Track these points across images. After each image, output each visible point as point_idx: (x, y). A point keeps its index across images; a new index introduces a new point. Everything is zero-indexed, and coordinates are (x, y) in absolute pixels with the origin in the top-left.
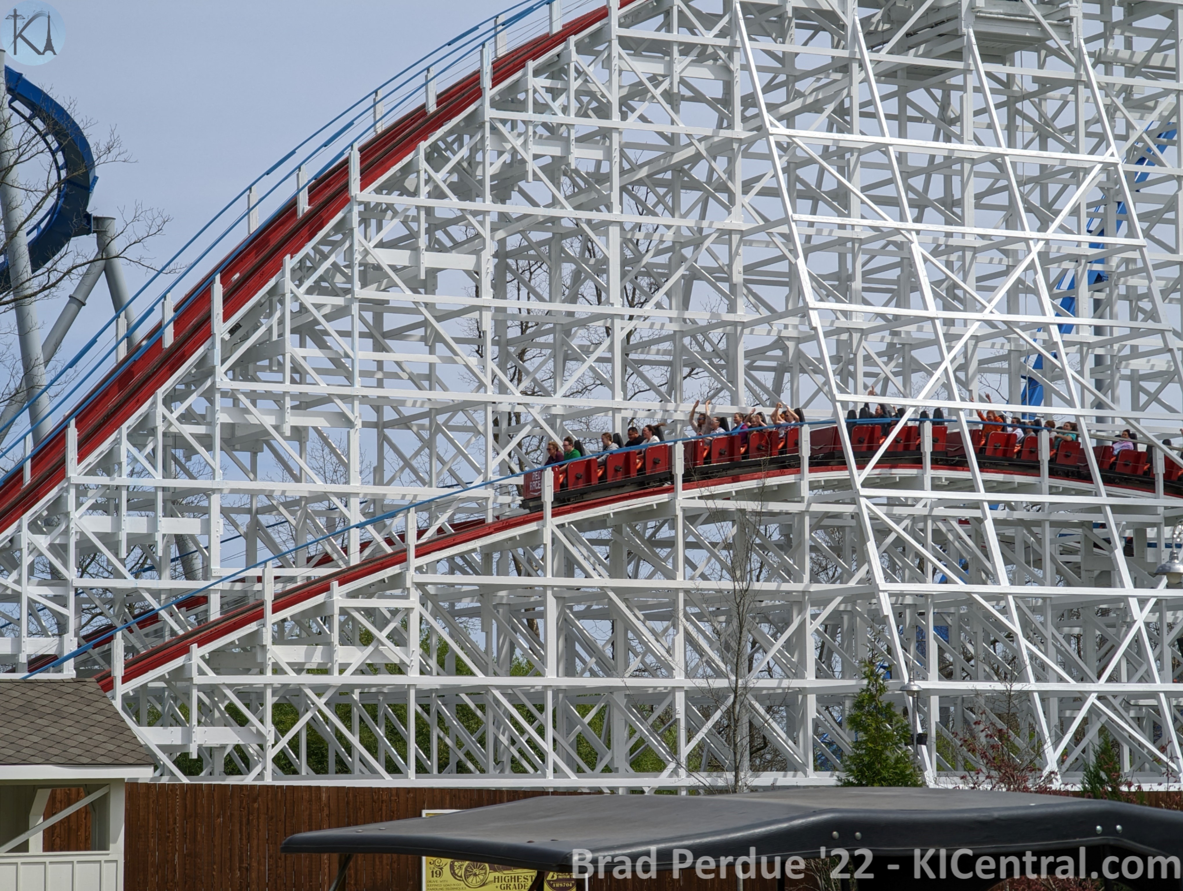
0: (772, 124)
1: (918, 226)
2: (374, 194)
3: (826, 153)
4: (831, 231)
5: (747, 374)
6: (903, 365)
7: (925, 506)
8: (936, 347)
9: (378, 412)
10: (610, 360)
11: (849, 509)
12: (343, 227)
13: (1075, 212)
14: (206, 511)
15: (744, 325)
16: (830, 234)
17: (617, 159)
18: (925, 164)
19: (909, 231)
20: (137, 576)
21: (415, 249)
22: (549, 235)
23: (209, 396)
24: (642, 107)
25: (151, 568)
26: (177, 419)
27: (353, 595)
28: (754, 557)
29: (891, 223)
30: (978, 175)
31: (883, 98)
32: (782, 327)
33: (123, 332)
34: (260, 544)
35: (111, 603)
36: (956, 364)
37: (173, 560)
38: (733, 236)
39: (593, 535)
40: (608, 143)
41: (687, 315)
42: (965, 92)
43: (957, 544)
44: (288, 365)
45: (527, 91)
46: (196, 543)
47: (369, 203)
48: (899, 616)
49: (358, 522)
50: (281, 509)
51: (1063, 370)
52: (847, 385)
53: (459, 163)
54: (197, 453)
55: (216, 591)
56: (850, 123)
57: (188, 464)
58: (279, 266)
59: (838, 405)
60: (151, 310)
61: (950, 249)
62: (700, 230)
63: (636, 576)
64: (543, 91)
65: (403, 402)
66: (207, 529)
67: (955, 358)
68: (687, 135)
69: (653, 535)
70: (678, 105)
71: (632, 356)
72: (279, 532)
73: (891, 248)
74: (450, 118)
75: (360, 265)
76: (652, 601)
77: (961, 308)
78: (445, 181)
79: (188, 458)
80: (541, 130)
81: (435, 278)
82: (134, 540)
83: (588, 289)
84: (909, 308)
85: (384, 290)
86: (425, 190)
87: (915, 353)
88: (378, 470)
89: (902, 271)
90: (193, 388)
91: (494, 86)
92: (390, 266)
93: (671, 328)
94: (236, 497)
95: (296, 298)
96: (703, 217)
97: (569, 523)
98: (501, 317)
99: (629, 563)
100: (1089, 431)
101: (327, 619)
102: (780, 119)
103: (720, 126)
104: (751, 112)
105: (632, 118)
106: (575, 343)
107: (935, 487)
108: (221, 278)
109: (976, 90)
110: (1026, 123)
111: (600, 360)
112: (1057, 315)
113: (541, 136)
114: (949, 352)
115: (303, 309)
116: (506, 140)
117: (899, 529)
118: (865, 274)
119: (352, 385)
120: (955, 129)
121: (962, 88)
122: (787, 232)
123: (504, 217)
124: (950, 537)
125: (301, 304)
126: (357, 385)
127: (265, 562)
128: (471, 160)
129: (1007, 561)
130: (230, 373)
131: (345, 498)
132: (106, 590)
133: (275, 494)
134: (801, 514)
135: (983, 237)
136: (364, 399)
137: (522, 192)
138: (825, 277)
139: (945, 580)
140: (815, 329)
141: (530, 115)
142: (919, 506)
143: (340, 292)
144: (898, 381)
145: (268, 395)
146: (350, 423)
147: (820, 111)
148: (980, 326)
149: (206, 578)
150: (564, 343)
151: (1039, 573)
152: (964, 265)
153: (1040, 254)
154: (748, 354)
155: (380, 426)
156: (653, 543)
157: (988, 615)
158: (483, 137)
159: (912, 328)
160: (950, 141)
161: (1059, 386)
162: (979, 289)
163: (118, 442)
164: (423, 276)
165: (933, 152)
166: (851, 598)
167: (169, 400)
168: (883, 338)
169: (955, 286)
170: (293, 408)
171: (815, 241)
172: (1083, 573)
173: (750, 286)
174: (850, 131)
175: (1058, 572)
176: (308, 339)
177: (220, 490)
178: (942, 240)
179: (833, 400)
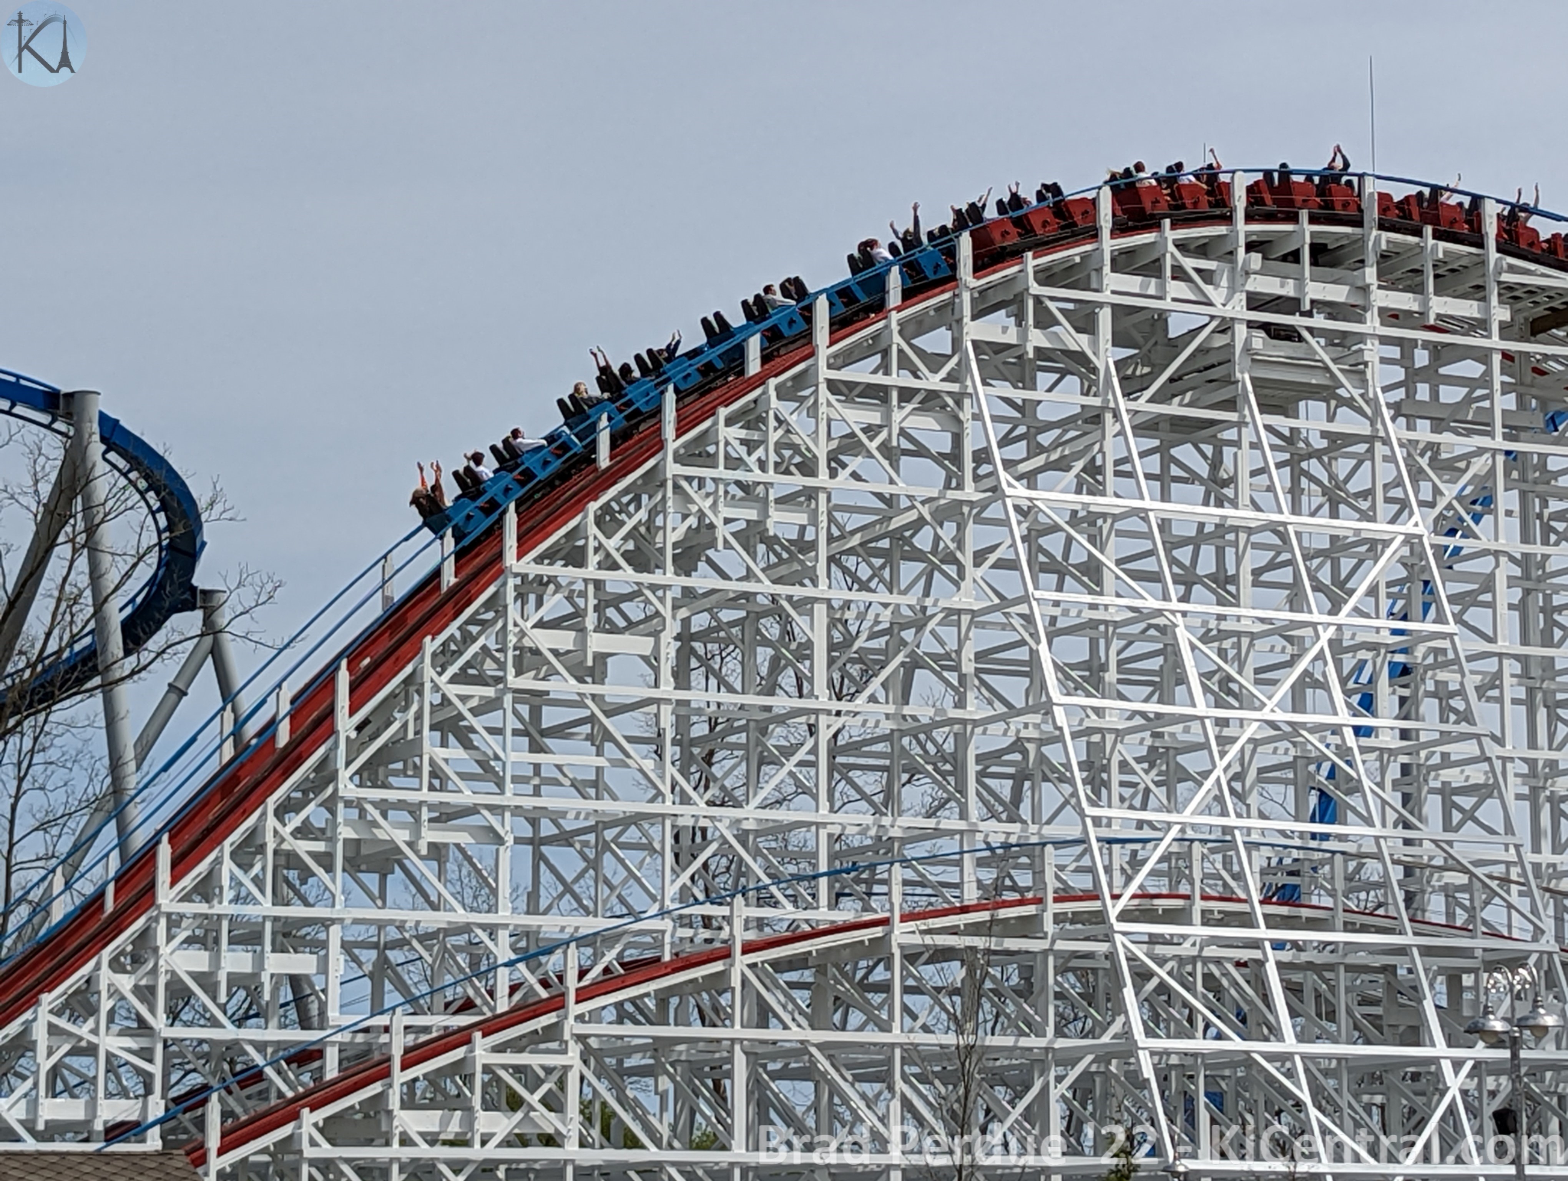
0: (1010, 485)
1: (1184, 606)
2: (533, 564)
3: (1074, 519)
4: (1080, 612)
5: (978, 781)
6: (1166, 773)
7: (1194, 944)
8: (1206, 752)
9: (533, 826)
10: (814, 764)
11: (1102, 947)
12: (495, 603)
13: (1373, 591)
14: (324, 945)
15: (976, 723)
16: (1078, 616)
17: (824, 524)
18: (1193, 533)
19: (1173, 612)
20: (240, 1022)
21: (581, 630)
22: (743, 614)
23: (330, 805)
24: (855, 463)
25: (257, 1015)
26: (292, 834)
27: (499, 1049)
28: (987, 1006)
29: (1152, 603)
30: (1256, 546)
31: (1142, 455)
32: (1021, 726)
33: (229, 728)
34: (388, 986)
35: (207, 1057)
36: (1231, 773)
37: (282, 1006)
38: (963, 617)
39: (793, 976)
40: (813, 506)
41: (907, 710)
42: (1240, 448)
43: (1233, 992)
44: (426, 769)
45: (717, 444)
46: (312, 986)
47: (527, 575)
48: (1163, 1079)
49: (506, 960)
50: (415, 943)
51: (1359, 781)
52: (1099, 796)
53: (635, 528)
54: (313, 875)
55: (333, 1043)
56: (1103, 484)
57: (303, 889)
58: (419, 649)
59: (1089, 821)
60: (263, 702)
61: (1223, 635)
62: (924, 609)
63: (843, 1028)
64: (736, 444)
65: (563, 814)
66: (323, 968)
67: (1229, 766)
68: (908, 497)
69: (866, 976)
70: (898, 461)
71: (840, 760)
72: (409, 972)
73: (1152, 632)
74: (625, 475)
75: (515, 649)
76: (862, 1057)
77: (1236, 704)
78: (618, 550)
79: (304, 882)
80: (734, 490)
81: (605, 664)
82: (235, 980)
83: (787, 679)
84: (1173, 704)
85: (543, 679)
86: (593, 559)
87: (1179, 759)
88: (533, 897)
89: (1165, 660)
90: (312, 795)
91: (678, 436)
92: (552, 650)
93: (887, 726)
94: (363, 928)
95: (436, 688)
96: (927, 593)
97: (763, 962)
98: (683, 711)
99: (836, 1011)
100: (1391, 855)
101: (468, 1079)
102: (1019, 478)
103: (947, 486)
104: (984, 469)
105: (843, 474)
106: (771, 743)
107: (1205, 923)
108: (349, 664)
109: (1254, 446)
110: (1313, 487)
111: (801, 764)
112: (1354, 715)
113: (733, 497)
114: (1221, 757)
115: (445, 701)
116: (693, 502)
117: (1162, 973)
118: (1120, 663)
119: (502, 792)
120: (1229, 492)
121: (1237, 444)
122: (1027, 612)
123: (688, 593)
124: (1225, 982)
125: (444, 696)
126: (508, 794)
127: (393, 1009)
128: (649, 524)
129: (1294, 1013)
130: (357, 778)
131: (492, 930)
132: (201, 1042)
133: (407, 925)
134: (1045, 953)
135: (1262, 620)
136: (517, 811)
137: (710, 562)
138: (1072, 667)
139: (1220, 1036)
140: (1060, 729)
141: (720, 471)
142: (1187, 945)
143: (491, 681)
144: (1160, 793)
145: (401, 805)
146: (499, 840)
147: (1068, 469)
148: (1259, 728)
149: (322, 1028)
150: (759, 743)
151: (1334, 1028)
152: (1239, 653)
153: (1330, 642)
154: (979, 759)
155: (536, 842)
156: (865, 987)
157: (1271, 1080)
158: (664, 497)
159: (1177, 729)
160: (1222, 506)
161: (1354, 801)
162: (1257, 682)
163: (218, 861)
164: (590, 663)
165: (1202, 520)
166: (1104, 1057)
167: (283, 811)
168: (1142, 740)
169: (1230, 679)
170: (431, 820)
171: (1060, 624)
172: (1386, 1029)
173: (984, 677)
174: (1103, 494)
175: (1356, 1027)
176: (451, 738)
177: (341, 921)
178: (1213, 624)
179: (1082, 815)
